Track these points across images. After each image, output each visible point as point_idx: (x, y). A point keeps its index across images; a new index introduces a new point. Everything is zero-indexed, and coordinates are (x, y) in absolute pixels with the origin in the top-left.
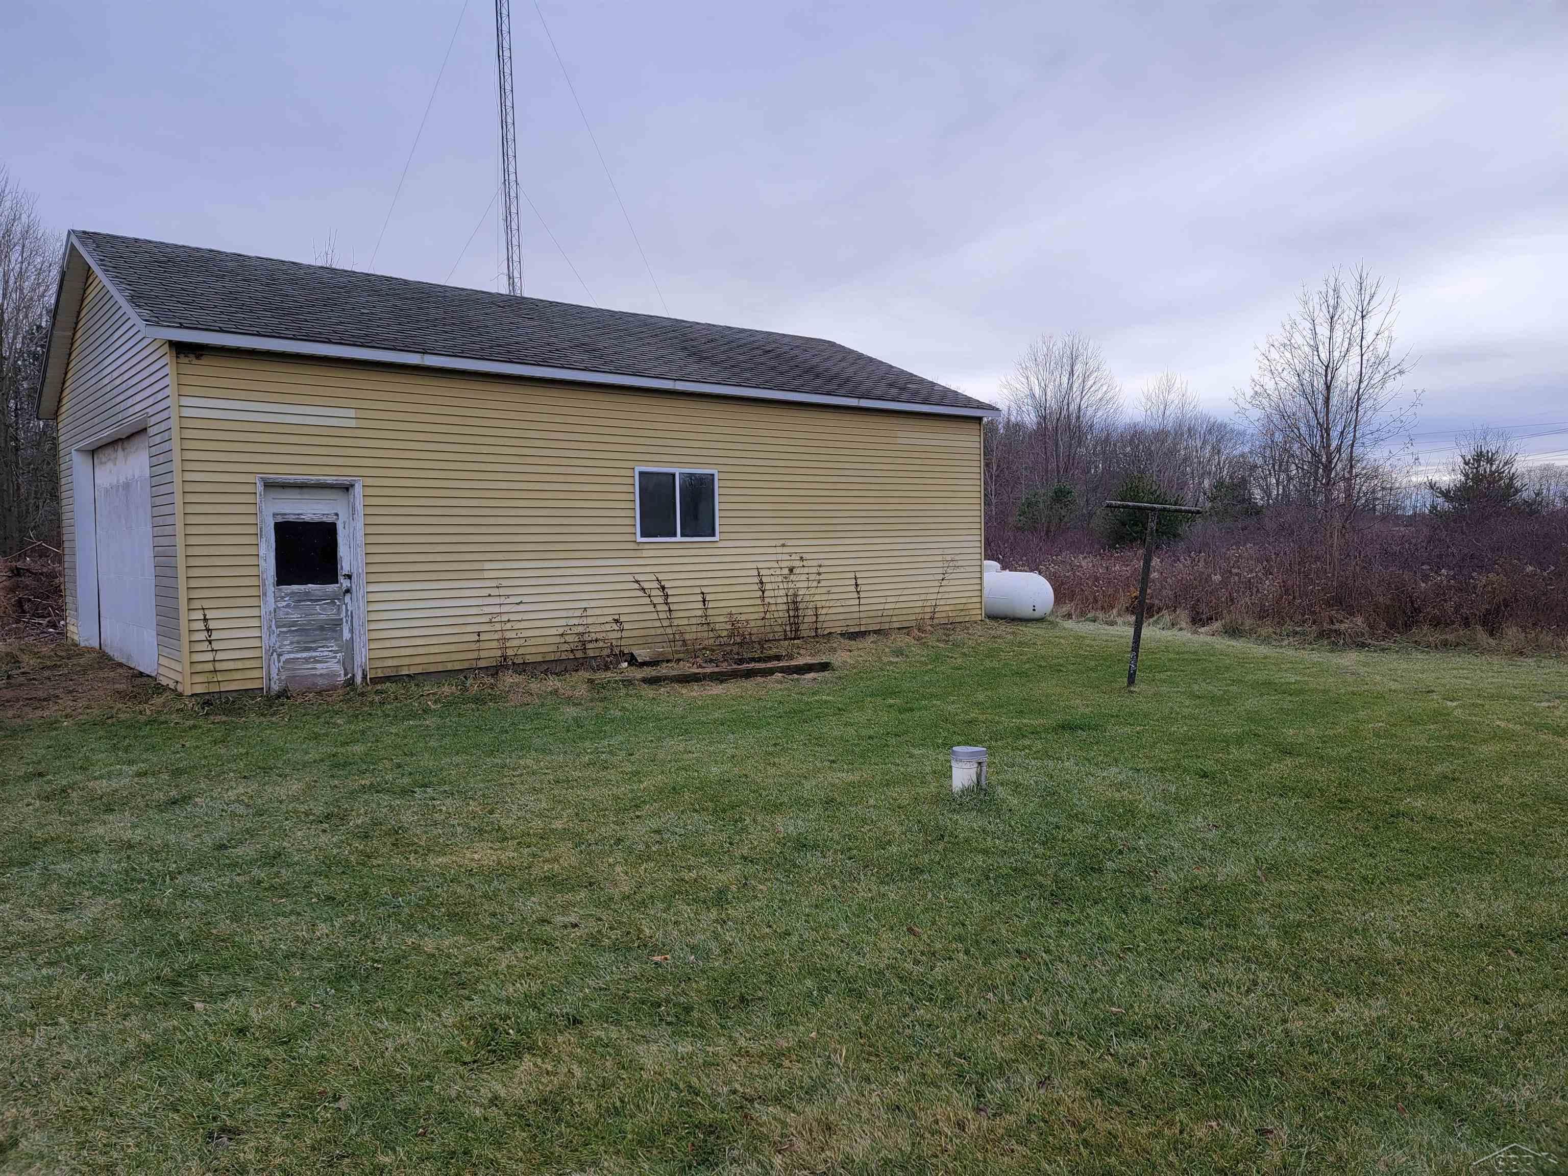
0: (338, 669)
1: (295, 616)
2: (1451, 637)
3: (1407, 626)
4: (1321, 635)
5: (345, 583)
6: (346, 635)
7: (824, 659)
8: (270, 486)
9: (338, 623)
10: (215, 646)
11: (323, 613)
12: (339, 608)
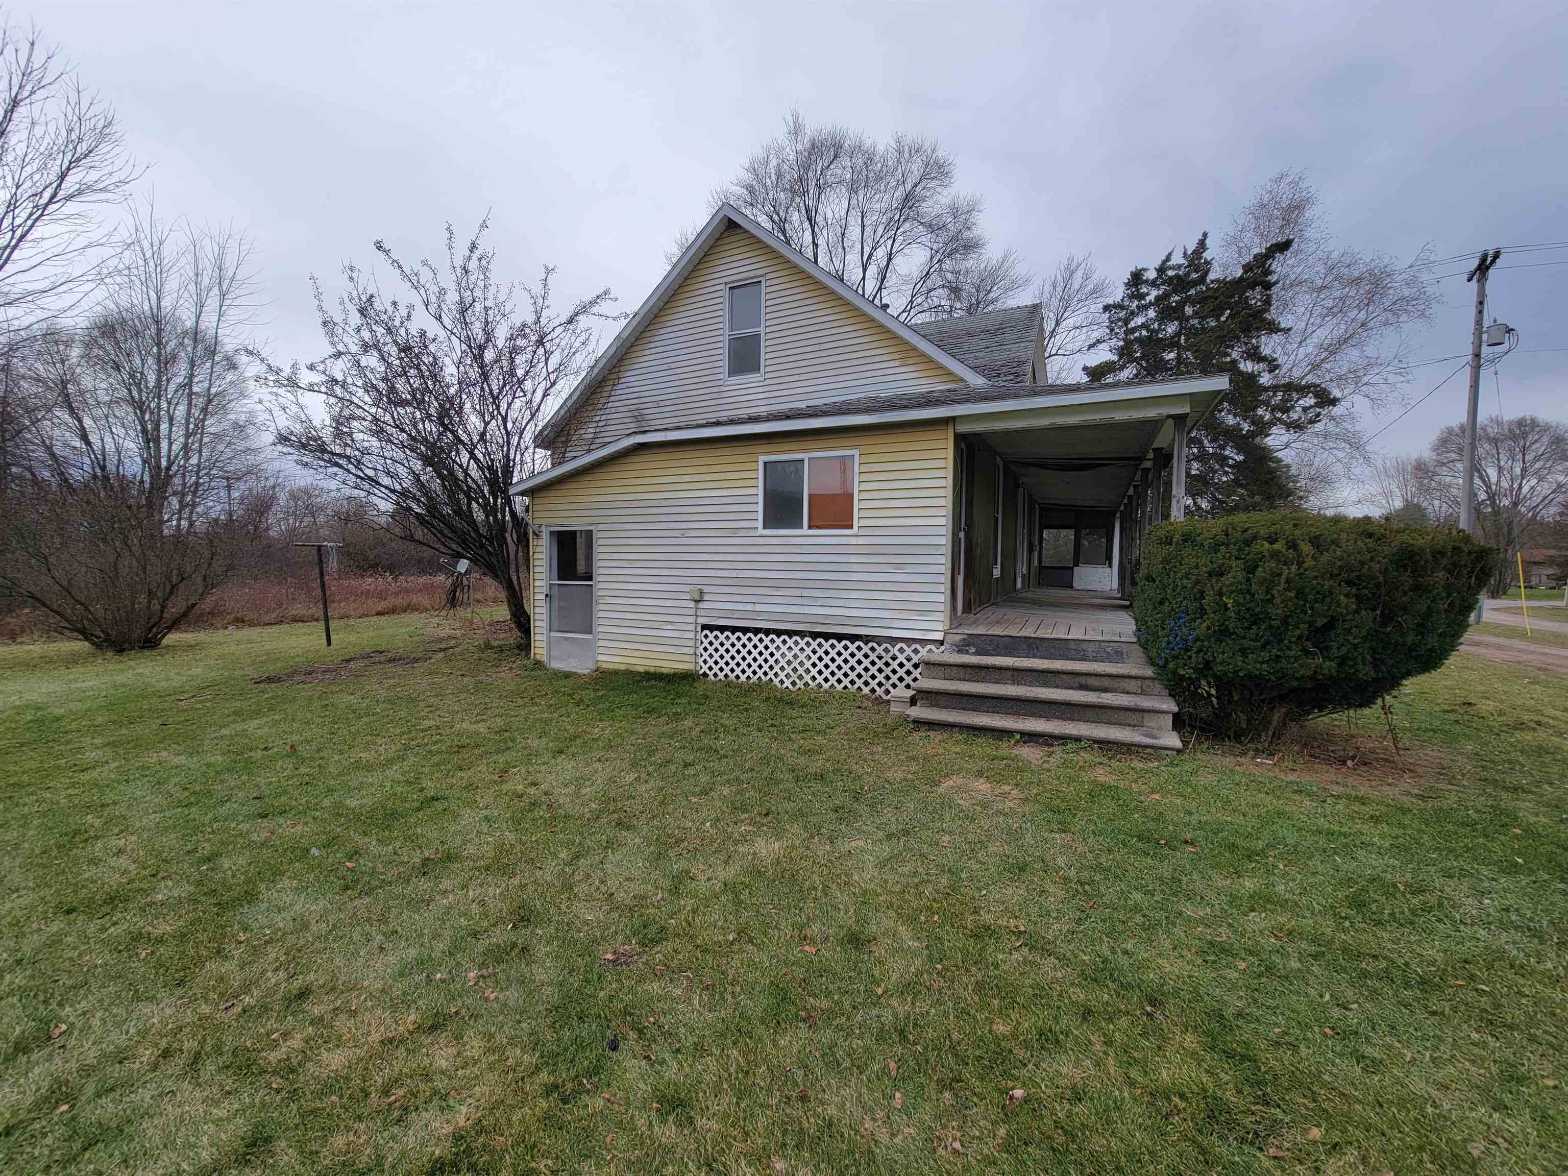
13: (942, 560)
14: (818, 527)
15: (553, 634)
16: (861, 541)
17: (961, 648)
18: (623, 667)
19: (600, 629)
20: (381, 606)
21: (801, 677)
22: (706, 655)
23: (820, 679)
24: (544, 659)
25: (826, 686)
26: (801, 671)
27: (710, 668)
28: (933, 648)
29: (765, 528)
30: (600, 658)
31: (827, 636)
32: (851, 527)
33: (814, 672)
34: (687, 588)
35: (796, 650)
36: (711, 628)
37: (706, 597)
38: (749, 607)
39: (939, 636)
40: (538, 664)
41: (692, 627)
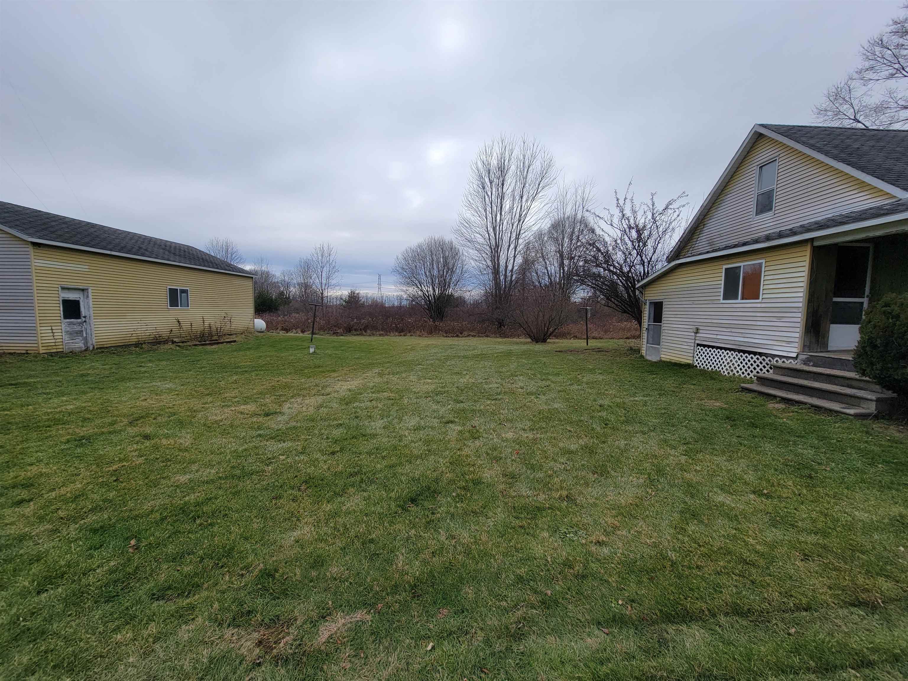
0: (83, 345)
1: (68, 329)
2: (358, 333)
3: (350, 331)
4: (334, 333)
5: (84, 319)
6: (85, 335)
7: (234, 340)
8: (63, 288)
9: (82, 331)
10: (55, 337)
11: (77, 328)
12: (82, 327)
13: (799, 315)
14: (746, 299)
15: (648, 345)
16: (763, 305)
17: (806, 362)
18: (668, 360)
19: (663, 343)
20: (629, 335)
21: (732, 371)
22: (697, 357)
23: (740, 372)
24: (644, 355)
25: (742, 376)
26: (733, 368)
27: (698, 364)
28: (792, 361)
29: (723, 299)
30: (662, 356)
31: (744, 352)
32: (758, 299)
33: (738, 369)
34: (691, 327)
35: (732, 358)
36: (700, 345)
37: (701, 331)
38: (715, 336)
39: (794, 355)
40: (642, 356)
41: (693, 345)
